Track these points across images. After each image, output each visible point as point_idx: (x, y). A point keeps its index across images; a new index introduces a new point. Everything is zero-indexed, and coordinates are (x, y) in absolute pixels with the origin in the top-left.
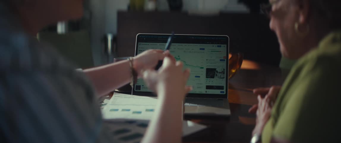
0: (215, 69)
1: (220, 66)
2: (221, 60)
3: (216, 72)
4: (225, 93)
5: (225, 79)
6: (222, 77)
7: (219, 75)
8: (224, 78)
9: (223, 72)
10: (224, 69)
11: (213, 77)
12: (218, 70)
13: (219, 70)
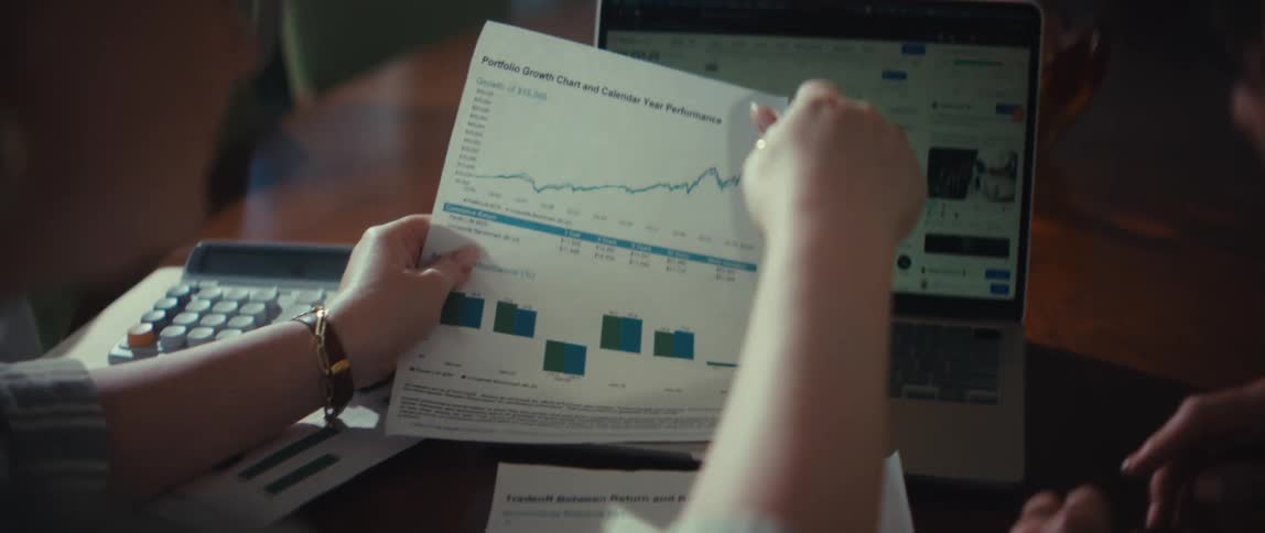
0: (972, 154)
1: (997, 140)
2: (1001, 109)
3: (975, 169)
4: (1012, 293)
5: (1016, 207)
6: (1003, 193)
7: (988, 182)
8: (1010, 199)
9: (1009, 172)
10: (1014, 156)
11: (958, 193)
12: (983, 156)
13: (990, 157)
